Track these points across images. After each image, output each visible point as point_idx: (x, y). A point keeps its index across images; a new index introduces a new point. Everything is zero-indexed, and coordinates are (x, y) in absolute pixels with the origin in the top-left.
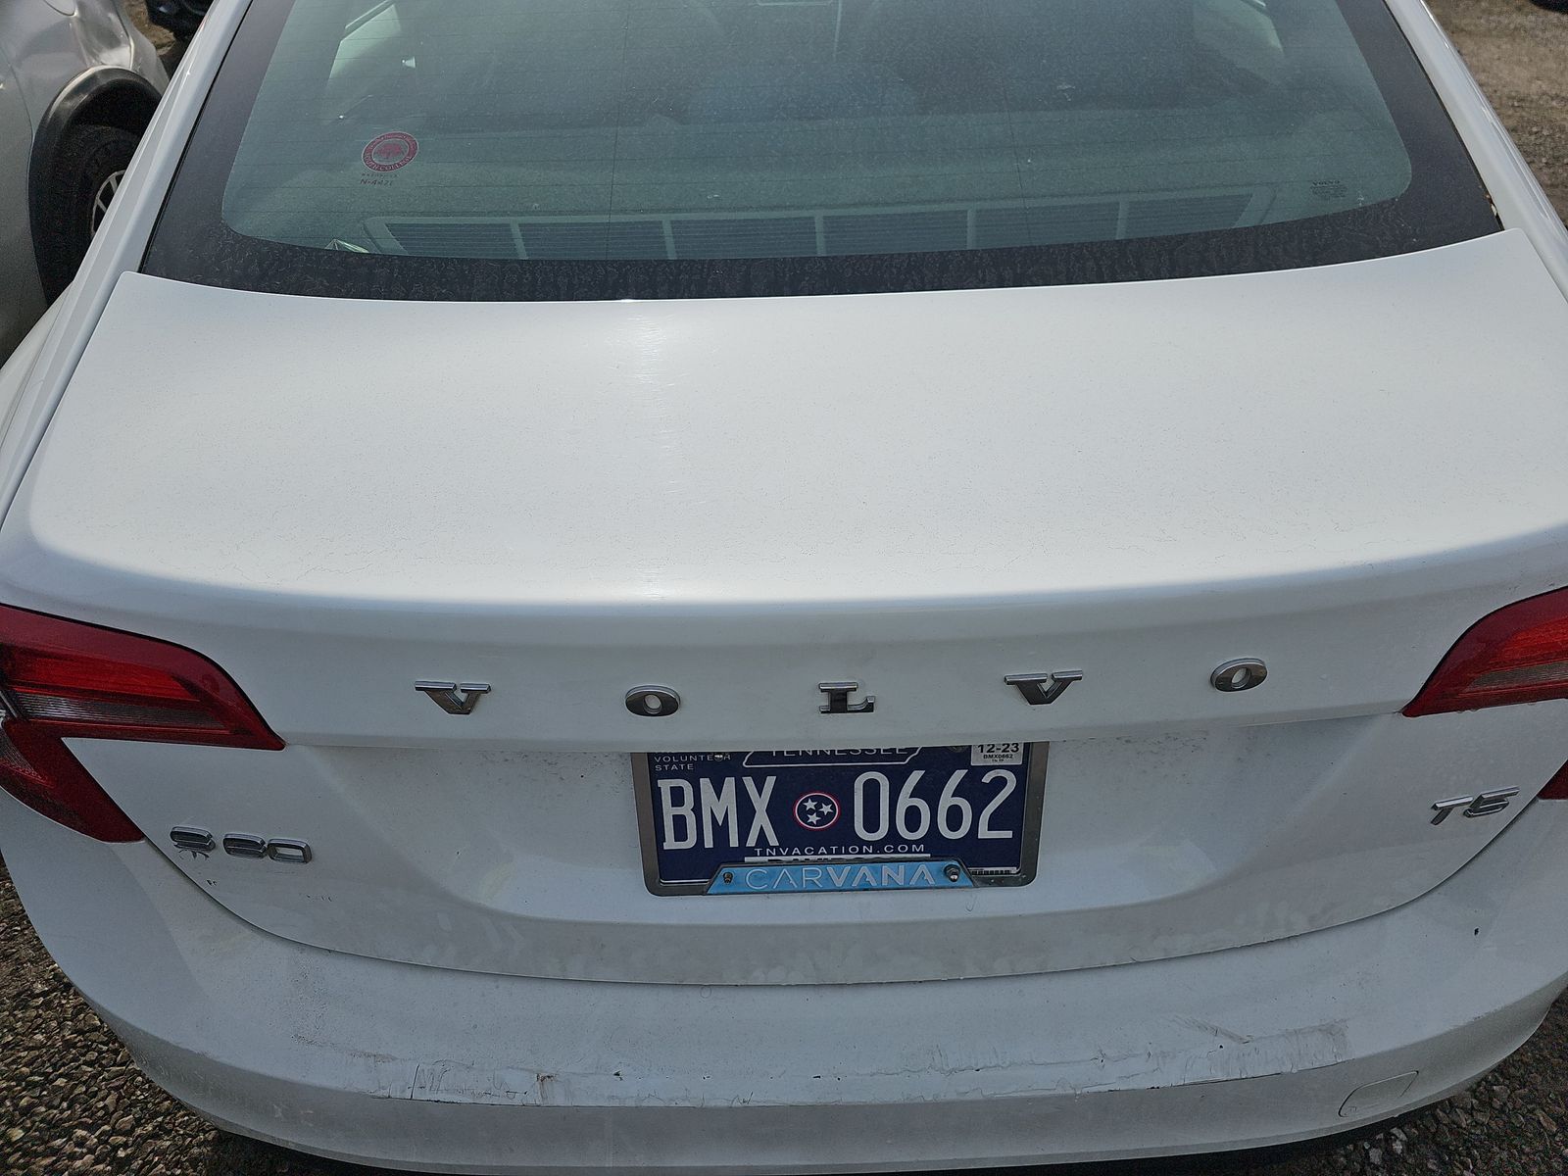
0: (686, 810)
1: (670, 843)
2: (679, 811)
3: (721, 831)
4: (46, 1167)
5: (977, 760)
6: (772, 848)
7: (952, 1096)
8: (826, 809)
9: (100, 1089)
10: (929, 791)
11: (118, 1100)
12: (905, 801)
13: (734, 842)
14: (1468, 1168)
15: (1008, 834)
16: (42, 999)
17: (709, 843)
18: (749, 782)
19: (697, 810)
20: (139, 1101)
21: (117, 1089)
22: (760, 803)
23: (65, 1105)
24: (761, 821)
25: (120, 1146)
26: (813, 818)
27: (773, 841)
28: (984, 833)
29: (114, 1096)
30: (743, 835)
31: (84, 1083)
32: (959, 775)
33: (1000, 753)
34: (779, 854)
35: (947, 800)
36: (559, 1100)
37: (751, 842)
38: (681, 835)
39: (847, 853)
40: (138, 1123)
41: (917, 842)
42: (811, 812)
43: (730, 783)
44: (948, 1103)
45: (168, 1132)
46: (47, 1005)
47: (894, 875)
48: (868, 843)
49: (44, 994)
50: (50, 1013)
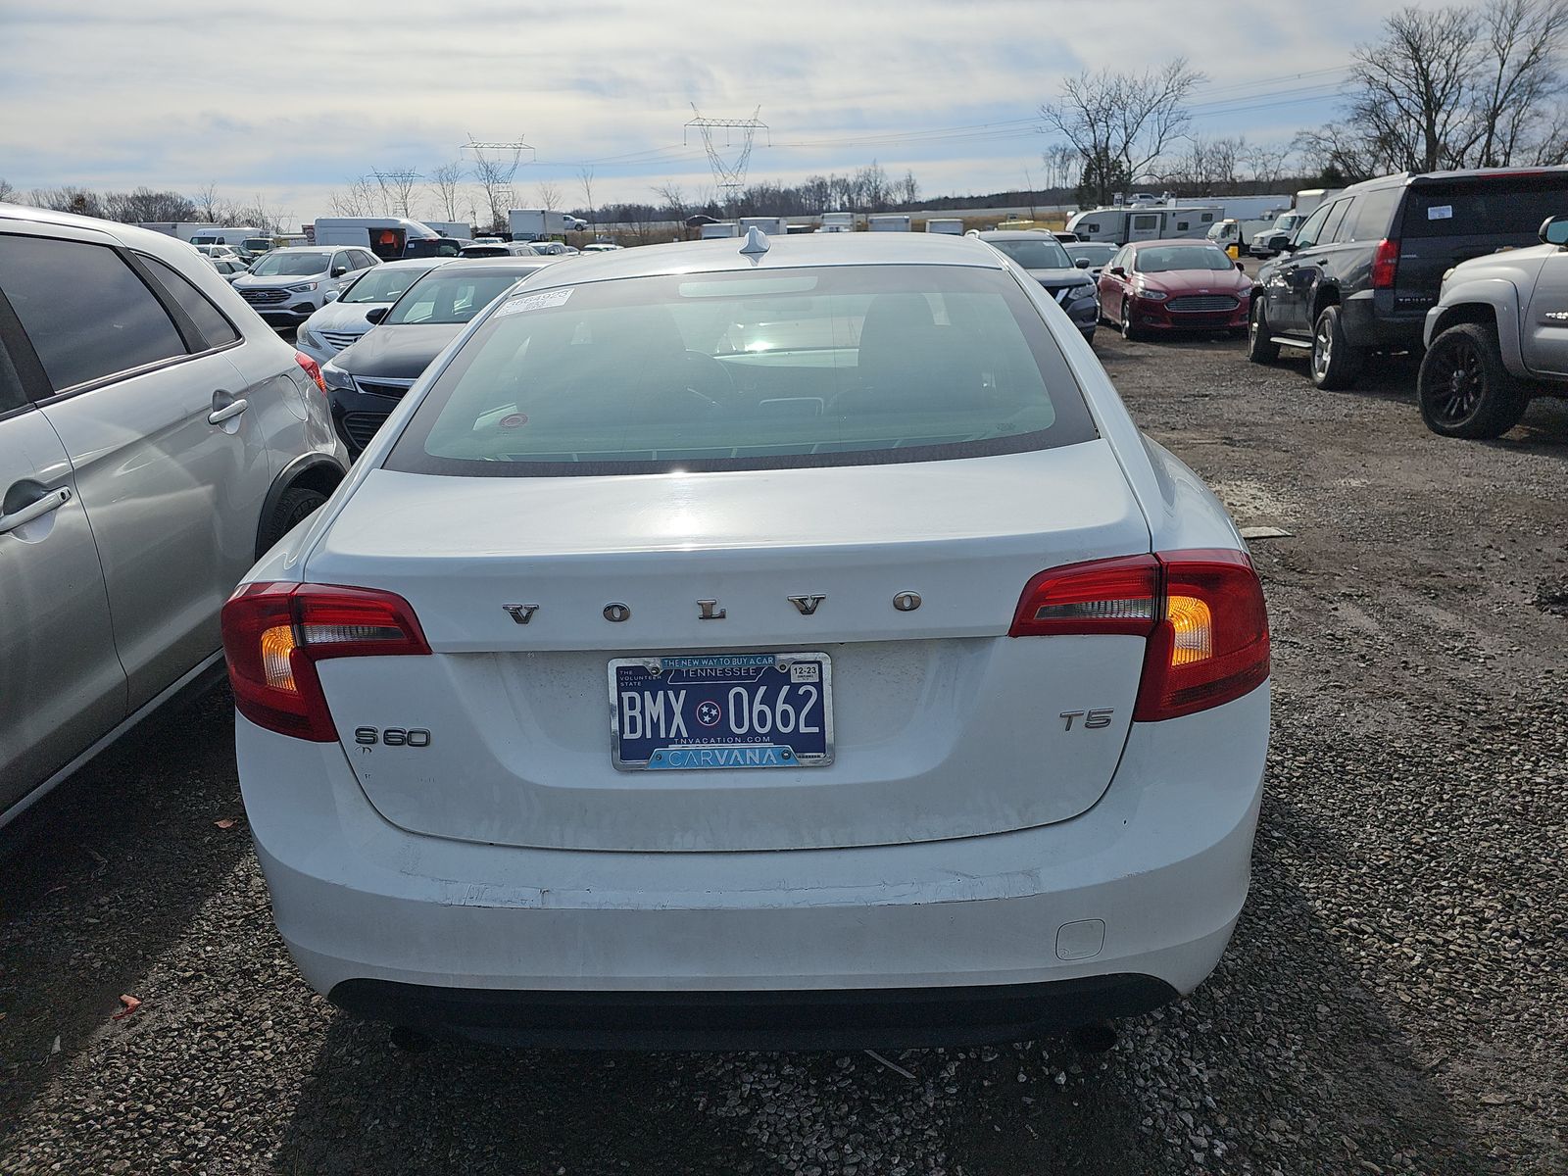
0: (636, 713)
1: (627, 735)
2: (633, 713)
3: (655, 726)
4: (169, 1128)
5: (794, 679)
6: (684, 739)
7: (790, 905)
8: (714, 712)
9: (213, 1085)
10: (770, 700)
11: (226, 1091)
12: (757, 707)
13: (663, 735)
14: (1277, 1169)
15: (816, 730)
16: (177, 1033)
17: (649, 735)
18: (671, 694)
19: (643, 713)
20: (241, 1093)
21: (225, 1084)
22: (678, 708)
23: (187, 1093)
24: (678, 720)
25: (224, 1117)
26: (707, 719)
27: (685, 734)
28: (803, 729)
29: (223, 1088)
30: (668, 731)
31: (202, 1080)
32: (786, 689)
33: (806, 674)
34: (688, 743)
35: (780, 706)
36: (552, 904)
37: (672, 735)
38: (633, 730)
39: (726, 742)
40: (238, 1105)
41: (766, 735)
42: (706, 714)
43: (661, 693)
44: (787, 910)
45: (260, 1112)
46: (181, 1036)
47: (753, 756)
48: (738, 736)
49: (178, 1030)
50: (183, 1041)
